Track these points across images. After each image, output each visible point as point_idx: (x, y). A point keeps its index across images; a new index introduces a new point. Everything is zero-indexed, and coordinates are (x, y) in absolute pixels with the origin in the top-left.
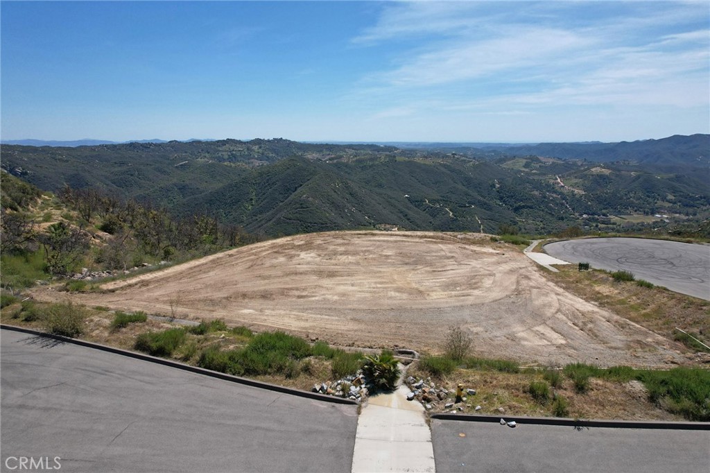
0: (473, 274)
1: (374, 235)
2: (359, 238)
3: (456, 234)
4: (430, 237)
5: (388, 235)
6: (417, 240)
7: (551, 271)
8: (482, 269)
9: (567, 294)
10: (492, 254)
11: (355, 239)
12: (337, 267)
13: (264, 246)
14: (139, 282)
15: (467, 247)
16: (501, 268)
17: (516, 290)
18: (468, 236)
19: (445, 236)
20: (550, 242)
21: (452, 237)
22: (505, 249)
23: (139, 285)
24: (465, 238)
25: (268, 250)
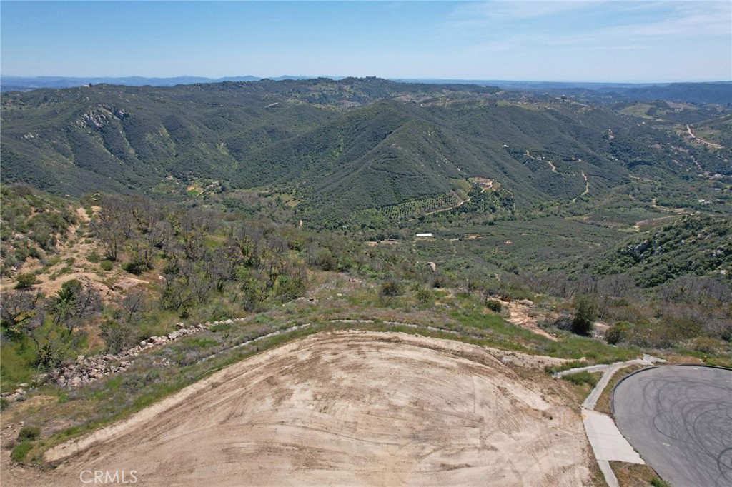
2: (378, 350)
3: (502, 353)
4: (466, 356)
13: (260, 364)
18: (515, 361)
21: (495, 360)
22: (558, 400)
23: (90, 451)
24: (511, 363)
25: (261, 373)
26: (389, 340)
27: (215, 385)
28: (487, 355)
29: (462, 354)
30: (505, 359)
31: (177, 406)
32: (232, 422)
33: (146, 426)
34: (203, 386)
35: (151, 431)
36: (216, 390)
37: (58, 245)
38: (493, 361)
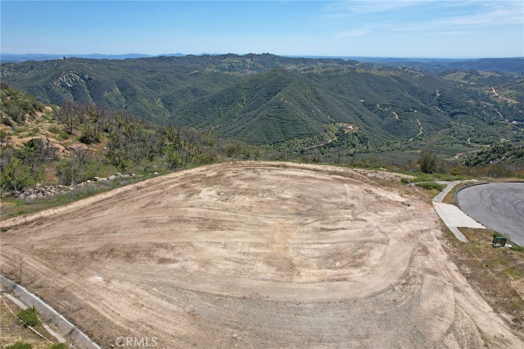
0: (363, 239)
1: (285, 167)
2: (269, 170)
3: (366, 171)
4: (340, 174)
7: (457, 240)
8: (377, 230)
9: (469, 290)
10: (396, 203)
11: (266, 172)
12: (227, 213)
13: (177, 177)
14: (36, 219)
15: (373, 189)
16: (399, 230)
17: (406, 274)
18: (378, 176)
20: (467, 186)
21: (362, 176)
22: (413, 196)
23: (35, 223)
24: (374, 177)
25: (177, 182)
26: (278, 166)
27: (139, 188)
28: (355, 173)
29: (335, 173)
30: (369, 175)
31: (107, 199)
32: (151, 207)
33: (82, 209)
34: (130, 188)
35: (86, 212)
36: (139, 191)
37: (26, 121)
38: (360, 176)
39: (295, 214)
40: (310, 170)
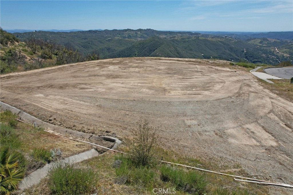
0: (209, 81)
1: (160, 59)
2: (150, 60)
3: (209, 60)
4: (192, 62)
5: (169, 60)
6: (184, 63)
7: (268, 83)
8: (217, 79)
9: (280, 98)
10: (228, 71)
11: (148, 61)
12: (124, 73)
13: (95, 62)
14: (7, 77)
15: (213, 67)
16: (231, 79)
17: (238, 93)
18: (215, 62)
19: (202, 61)
20: (269, 68)
21: (206, 62)
22: (237, 69)
25: (95, 64)
27: (72, 66)
30: (210, 62)
37: (8, 45)
39: (166, 74)
40: (175, 60)
